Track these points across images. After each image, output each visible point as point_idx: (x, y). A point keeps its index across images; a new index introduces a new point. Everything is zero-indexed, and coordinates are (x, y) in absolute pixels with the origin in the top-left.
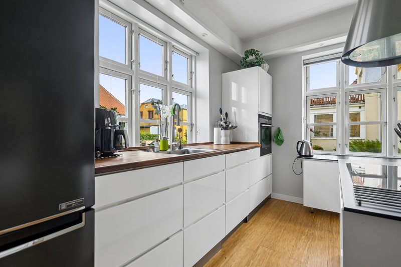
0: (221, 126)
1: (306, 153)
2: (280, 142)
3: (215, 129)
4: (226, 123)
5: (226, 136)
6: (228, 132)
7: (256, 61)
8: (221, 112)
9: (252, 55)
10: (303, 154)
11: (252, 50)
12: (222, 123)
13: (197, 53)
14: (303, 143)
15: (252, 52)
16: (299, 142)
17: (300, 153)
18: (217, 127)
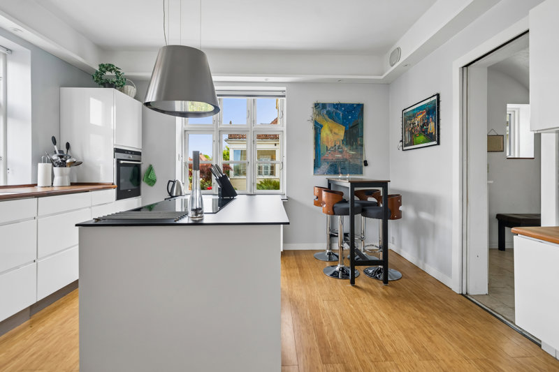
0: (52, 161)
1: (176, 193)
2: (152, 182)
3: (40, 165)
4: (61, 157)
5: (62, 174)
6: (67, 170)
7: (115, 80)
8: (54, 142)
9: (111, 71)
10: (174, 195)
11: (110, 65)
12: (55, 157)
13: (8, 50)
14: (174, 182)
15: (110, 67)
16: (170, 181)
17: (170, 194)
18: (44, 162)
